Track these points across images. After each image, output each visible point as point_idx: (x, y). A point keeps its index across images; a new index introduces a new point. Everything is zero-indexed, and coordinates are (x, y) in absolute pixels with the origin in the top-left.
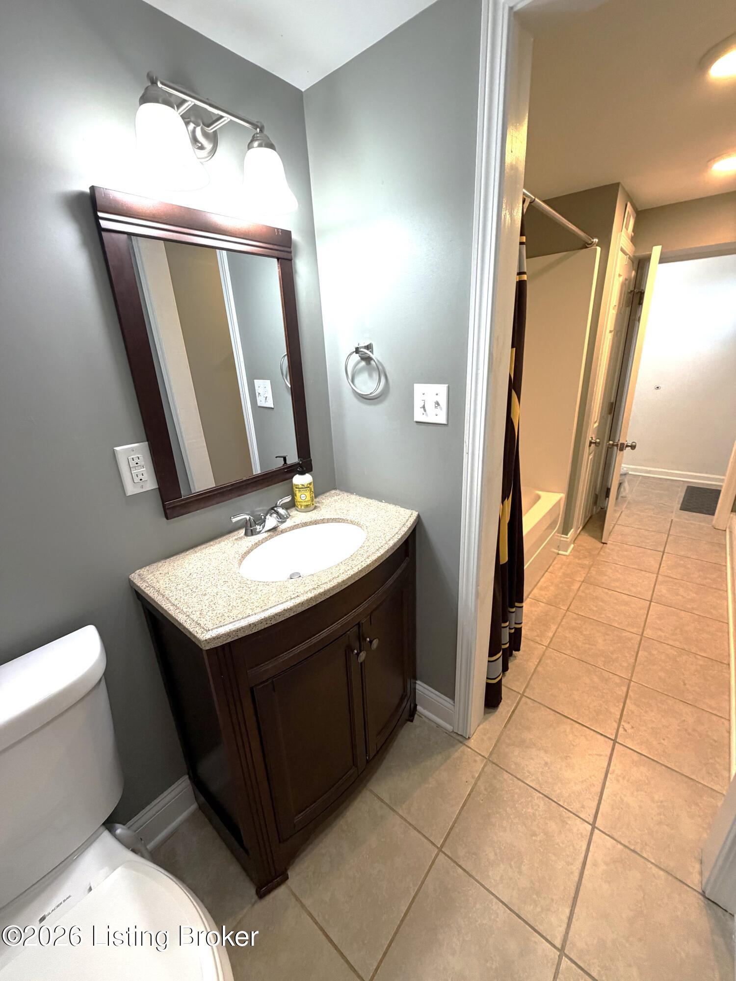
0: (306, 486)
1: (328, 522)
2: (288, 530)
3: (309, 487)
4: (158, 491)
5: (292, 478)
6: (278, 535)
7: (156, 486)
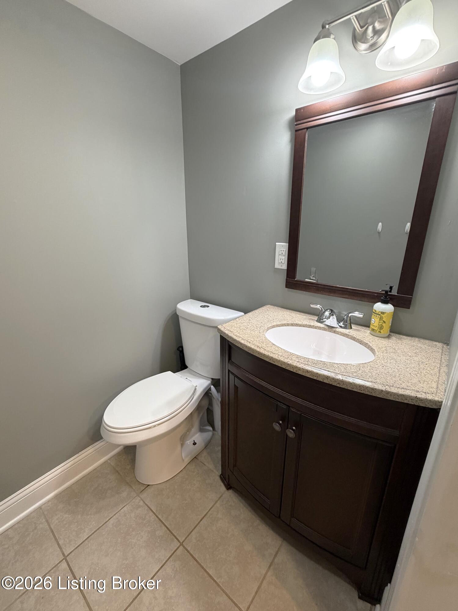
0: (377, 313)
1: (368, 348)
2: (340, 334)
3: (380, 315)
4: (286, 271)
5: (375, 303)
6: (330, 331)
7: (286, 268)
